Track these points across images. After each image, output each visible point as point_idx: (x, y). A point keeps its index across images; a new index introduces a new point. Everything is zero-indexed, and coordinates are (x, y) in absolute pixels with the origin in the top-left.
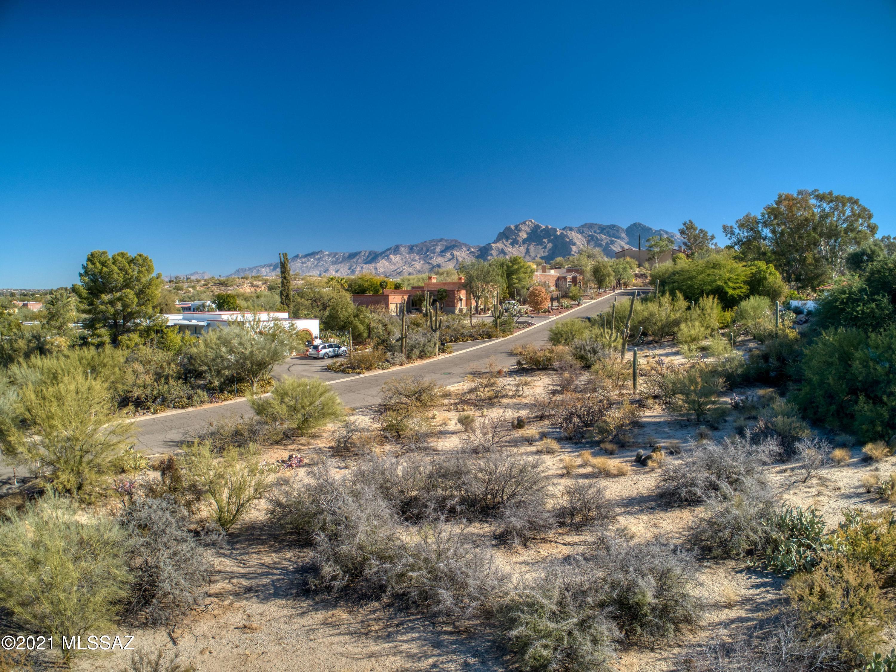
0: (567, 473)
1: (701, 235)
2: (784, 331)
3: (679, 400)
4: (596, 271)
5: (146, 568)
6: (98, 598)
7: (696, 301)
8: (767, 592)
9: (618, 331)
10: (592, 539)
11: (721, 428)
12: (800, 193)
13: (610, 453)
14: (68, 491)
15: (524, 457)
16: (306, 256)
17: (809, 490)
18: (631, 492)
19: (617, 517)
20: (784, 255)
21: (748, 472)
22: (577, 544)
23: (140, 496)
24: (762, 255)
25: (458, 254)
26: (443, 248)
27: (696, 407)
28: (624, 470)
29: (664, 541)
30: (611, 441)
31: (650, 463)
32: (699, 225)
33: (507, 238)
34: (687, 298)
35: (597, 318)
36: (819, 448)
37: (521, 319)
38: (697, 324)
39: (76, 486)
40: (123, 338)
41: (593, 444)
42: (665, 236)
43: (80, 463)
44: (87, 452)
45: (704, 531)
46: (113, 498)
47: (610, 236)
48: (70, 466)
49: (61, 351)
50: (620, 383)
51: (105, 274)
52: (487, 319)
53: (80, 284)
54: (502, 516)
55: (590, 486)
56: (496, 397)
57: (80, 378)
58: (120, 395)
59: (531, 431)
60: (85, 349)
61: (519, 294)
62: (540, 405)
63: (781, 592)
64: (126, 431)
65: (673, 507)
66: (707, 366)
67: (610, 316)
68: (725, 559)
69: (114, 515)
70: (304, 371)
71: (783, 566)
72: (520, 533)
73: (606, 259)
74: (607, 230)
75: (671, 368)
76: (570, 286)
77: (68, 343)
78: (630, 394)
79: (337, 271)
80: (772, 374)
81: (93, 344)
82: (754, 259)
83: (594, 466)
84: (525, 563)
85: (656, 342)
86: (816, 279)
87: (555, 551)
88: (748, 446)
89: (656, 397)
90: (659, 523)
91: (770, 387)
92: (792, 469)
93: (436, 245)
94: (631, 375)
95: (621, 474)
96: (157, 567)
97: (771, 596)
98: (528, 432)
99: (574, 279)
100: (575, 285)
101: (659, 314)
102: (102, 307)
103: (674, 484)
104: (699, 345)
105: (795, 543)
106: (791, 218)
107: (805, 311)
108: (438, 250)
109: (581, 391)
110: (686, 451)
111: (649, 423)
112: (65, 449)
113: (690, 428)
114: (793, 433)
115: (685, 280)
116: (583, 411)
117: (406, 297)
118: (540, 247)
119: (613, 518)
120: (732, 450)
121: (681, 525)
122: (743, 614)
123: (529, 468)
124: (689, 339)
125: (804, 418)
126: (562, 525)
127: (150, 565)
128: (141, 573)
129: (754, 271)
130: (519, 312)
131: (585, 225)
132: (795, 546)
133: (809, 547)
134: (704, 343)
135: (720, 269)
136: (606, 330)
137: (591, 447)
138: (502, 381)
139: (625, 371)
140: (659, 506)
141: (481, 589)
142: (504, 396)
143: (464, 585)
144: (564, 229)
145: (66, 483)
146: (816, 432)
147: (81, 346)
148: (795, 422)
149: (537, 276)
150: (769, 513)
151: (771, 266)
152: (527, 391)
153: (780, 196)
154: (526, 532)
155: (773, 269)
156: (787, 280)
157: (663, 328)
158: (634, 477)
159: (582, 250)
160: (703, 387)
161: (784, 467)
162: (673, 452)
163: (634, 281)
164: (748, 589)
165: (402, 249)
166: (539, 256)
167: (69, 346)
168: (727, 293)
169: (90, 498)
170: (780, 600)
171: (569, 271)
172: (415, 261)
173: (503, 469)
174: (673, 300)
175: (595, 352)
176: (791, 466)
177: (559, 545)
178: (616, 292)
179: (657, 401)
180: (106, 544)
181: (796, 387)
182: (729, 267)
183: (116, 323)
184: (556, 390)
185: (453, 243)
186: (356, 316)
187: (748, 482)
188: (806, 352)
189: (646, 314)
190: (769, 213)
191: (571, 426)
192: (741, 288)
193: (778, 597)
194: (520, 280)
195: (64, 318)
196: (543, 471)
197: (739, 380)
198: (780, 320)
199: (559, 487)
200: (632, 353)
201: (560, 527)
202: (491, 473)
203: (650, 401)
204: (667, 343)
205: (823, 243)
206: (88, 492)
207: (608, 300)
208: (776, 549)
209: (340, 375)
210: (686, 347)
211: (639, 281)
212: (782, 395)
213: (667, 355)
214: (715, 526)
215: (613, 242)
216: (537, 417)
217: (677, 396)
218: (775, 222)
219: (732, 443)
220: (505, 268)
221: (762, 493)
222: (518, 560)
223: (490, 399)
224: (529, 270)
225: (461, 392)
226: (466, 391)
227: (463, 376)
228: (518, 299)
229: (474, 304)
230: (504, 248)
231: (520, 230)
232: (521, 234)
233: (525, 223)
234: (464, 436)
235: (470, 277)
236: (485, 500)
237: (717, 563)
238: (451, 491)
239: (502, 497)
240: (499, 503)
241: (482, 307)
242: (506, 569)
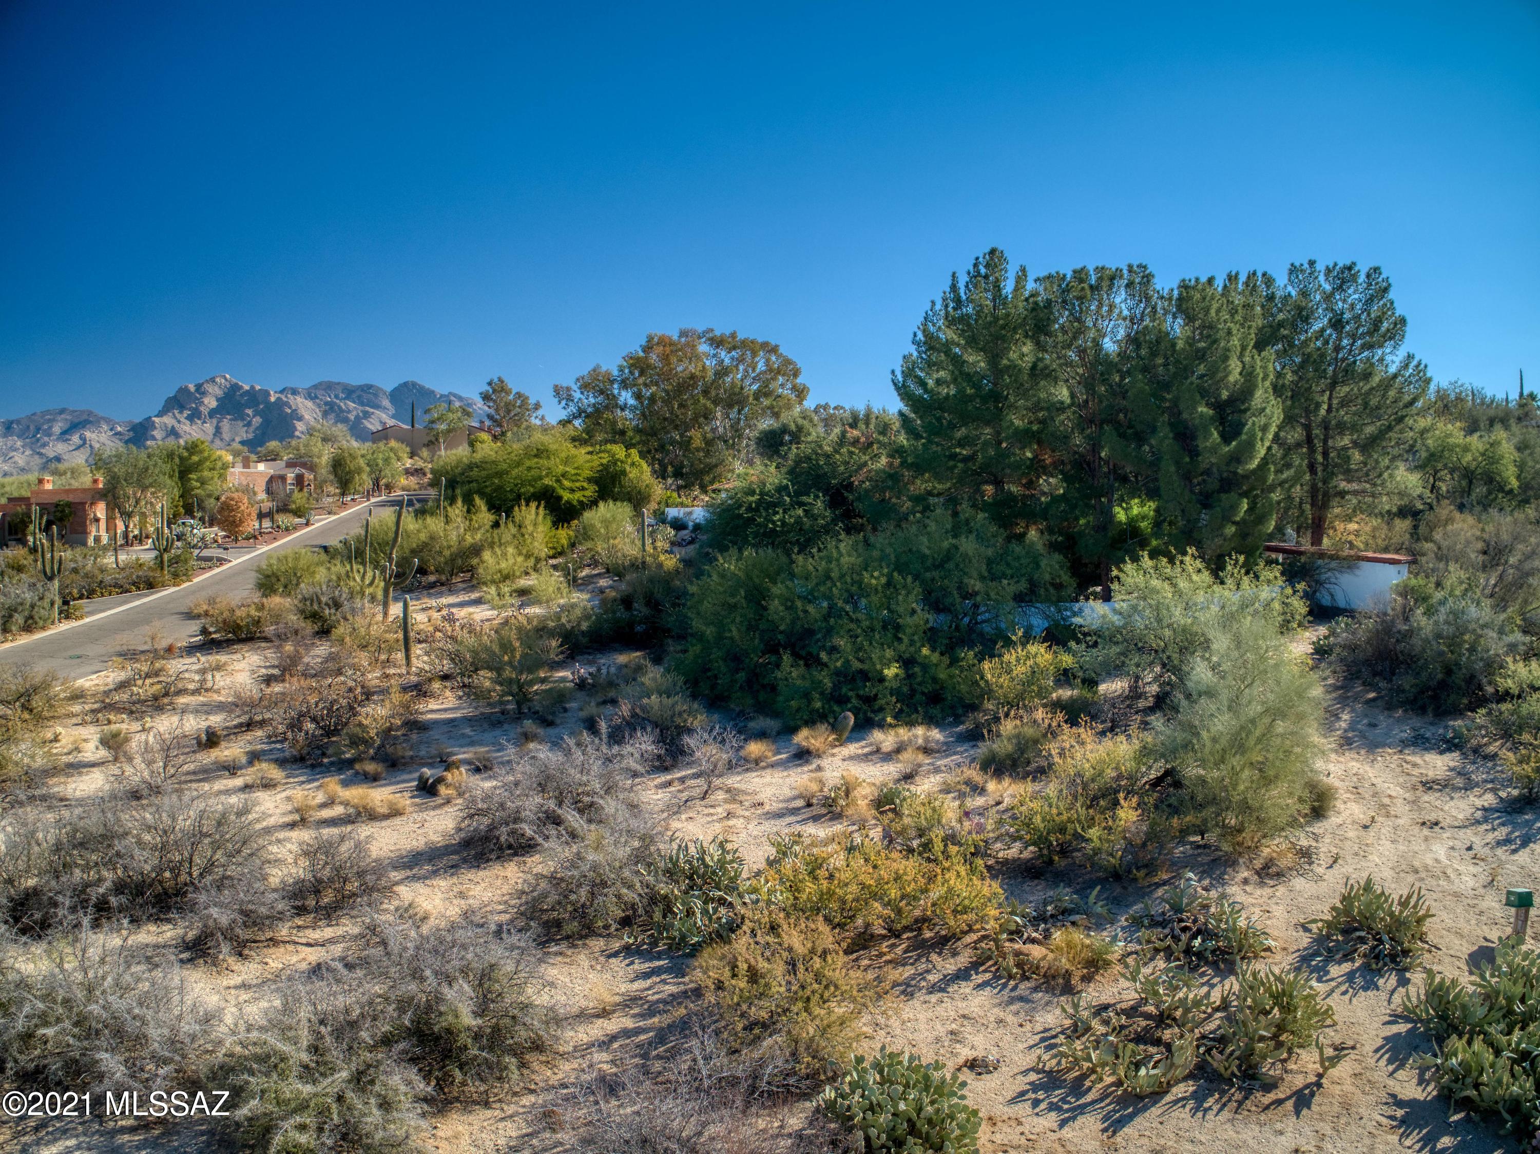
0: (301, 821)
1: (519, 403)
2: (655, 557)
3: (485, 679)
4: (337, 464)
7: (509, 515)
8: (664, 982)
9: (376, 568)
10: (356, 930)
11: (558, 721)
12: (683, 333)
13: (372, 779)
15: (223, 797)
17: (712, 811)
18: (415, 843)
19: (395, 888)
20: (654, 434)
21: (608, 791)
22: (332, 941)
24: (619, 435)
25: (94, 436)
26: (65, 427)
27: (515, 689)
28: (400, 806)
29: (477, 919)
30: (373, 759)
31: (443, 790)
32: (514, 386)
33: (182, 408)
34: (493, 507)
35: (339, 546)
36: (723, 742)
37: (206, 553)
38: (511, 550)
41: (342, 765)
42: (457, 404)
45: (544, 895)
47: (362, 404)
50: (383, 657)
52: (144, 554)
54: (193, 907)
55: (342, 838)
56: (166, 694)
59: (231, 751)
61: (201, 508)
62: (245, 704)
63: (687, 979)
65: (488, 860)
66: (529, 620)
67: (362, 541)
68: (586, 937)
71: (683, 937)
72: (228, 934)
73: (355, 444)
74: (358, 393)
75: (470, 627)
76: (292, 491)
78: (400, 676)
80: (639, 629)
82: (607, 442)
83: (346, 804)
84: (244, 986)
85: (442, 584)
86: (708, 473)
87: (294, 959)
88: (604, 748)
89: (445, 677)
90: (469, 890)
91: (637, 650)
92: (682, 780)
94: (402, 642)
95: (395, 813)
97: (671, 989)
98: (226, 753)
99: (299, 480)
100: (301, 490)
101: (446, 536)
103: (486, 821)
104: (515, 587)
105: (698, 897)
106: (667, 375)
107: (691, 524)
108: (57, 429)
109: (315, 676)
110: (502, 763)
111: (436, 722)
113: (506, 726)
114: (678, 721)
115: (488, 477)
116: (320, 710)
118: (240, 423)
119: (388, 890)
120: (578, 755)
121: (506, 889)
122: (629, 1023)
123: (233, 817)
124: (497, 577)
125: (694, 697)
126: (301, 911)
129: (605, 461)
130: (203, 539)
131: (320, 384)
132: (699, 903)
133: (722, 902)
134: (523, 582)
135: (548, 458)
136: (355, 567)
137: (340, 770)
138: (175, 666)
139: (391, 636)
140: (465, 860)
141: (173, 1043)
142: (180, 692)
144: (281, 392)
146: (716, 717)
148: (680, 703)
149: (233, 474)
150: (651, 854)
151: (634, 452)
152: (220, 680)
153: (650, 339)
154: (238, 931)
155: (637, 458)
156: (661, 474)
157: (453, 559)
158: (418, 817)
159: (313, 429)
160: (524, 656)
161: (669, 777)
162: (480, 768)
163: (403, 481)
164: (632, 981)
166: (238, 439)
168: (560, 498)
170: (685, 992)
171: (290, 465)
173: (184, 823)
174: (469, 511)
175: (337, 605)
176: (679, 775)
177: (300, 948)
178: (373, 500)
179: (448, 684)
181: (679, 648)
182: (563, 455)
184: (273, 675)
185: (85, 417)
187: (610, 806)
188: (693, 589)
189: (423, 537)
190: (631, 366)
191: (301, 736)
192: (583, 489)
193: (682, 987)
194: (203, 483)
196: (258, 820)
197: (584, 640)
198: (648, 541)
199: (289, 846)
200: (400, 605)
201: (298, 915)
202: (165, 832)
203: (436, 685)
204: (461, 585)
205: (719, 414)
207: (358, 514)
208: (668, 910)
210: (493, 590)
211: (412, 481)
212: (657, 661)
213: (462, 605)
214: (563, 885)
215: (367, 415)
216: (241, 725)
217: (481, 673)
218: (641, 381)
219: (579, 744)
220: (177, 460)
221: (634, 823)
222: (232, 983)
223: (156, 698)
224: (219, 464)
225: (102, 688)
226: (111, 687)
227: (105, 660)
228: (199, 515)
229: (120, 527)
230: (177, 425)
231: (204, 394)
232: (206, 401)
233: (213, 380)
234: (114, 769)
235: (113, 478)
236: (160, 882)
237: (574, 946)
238: (99, 872)
239: (190, 874)
240: (186, 884)
241: (136, 532)
242: (213, 1001)
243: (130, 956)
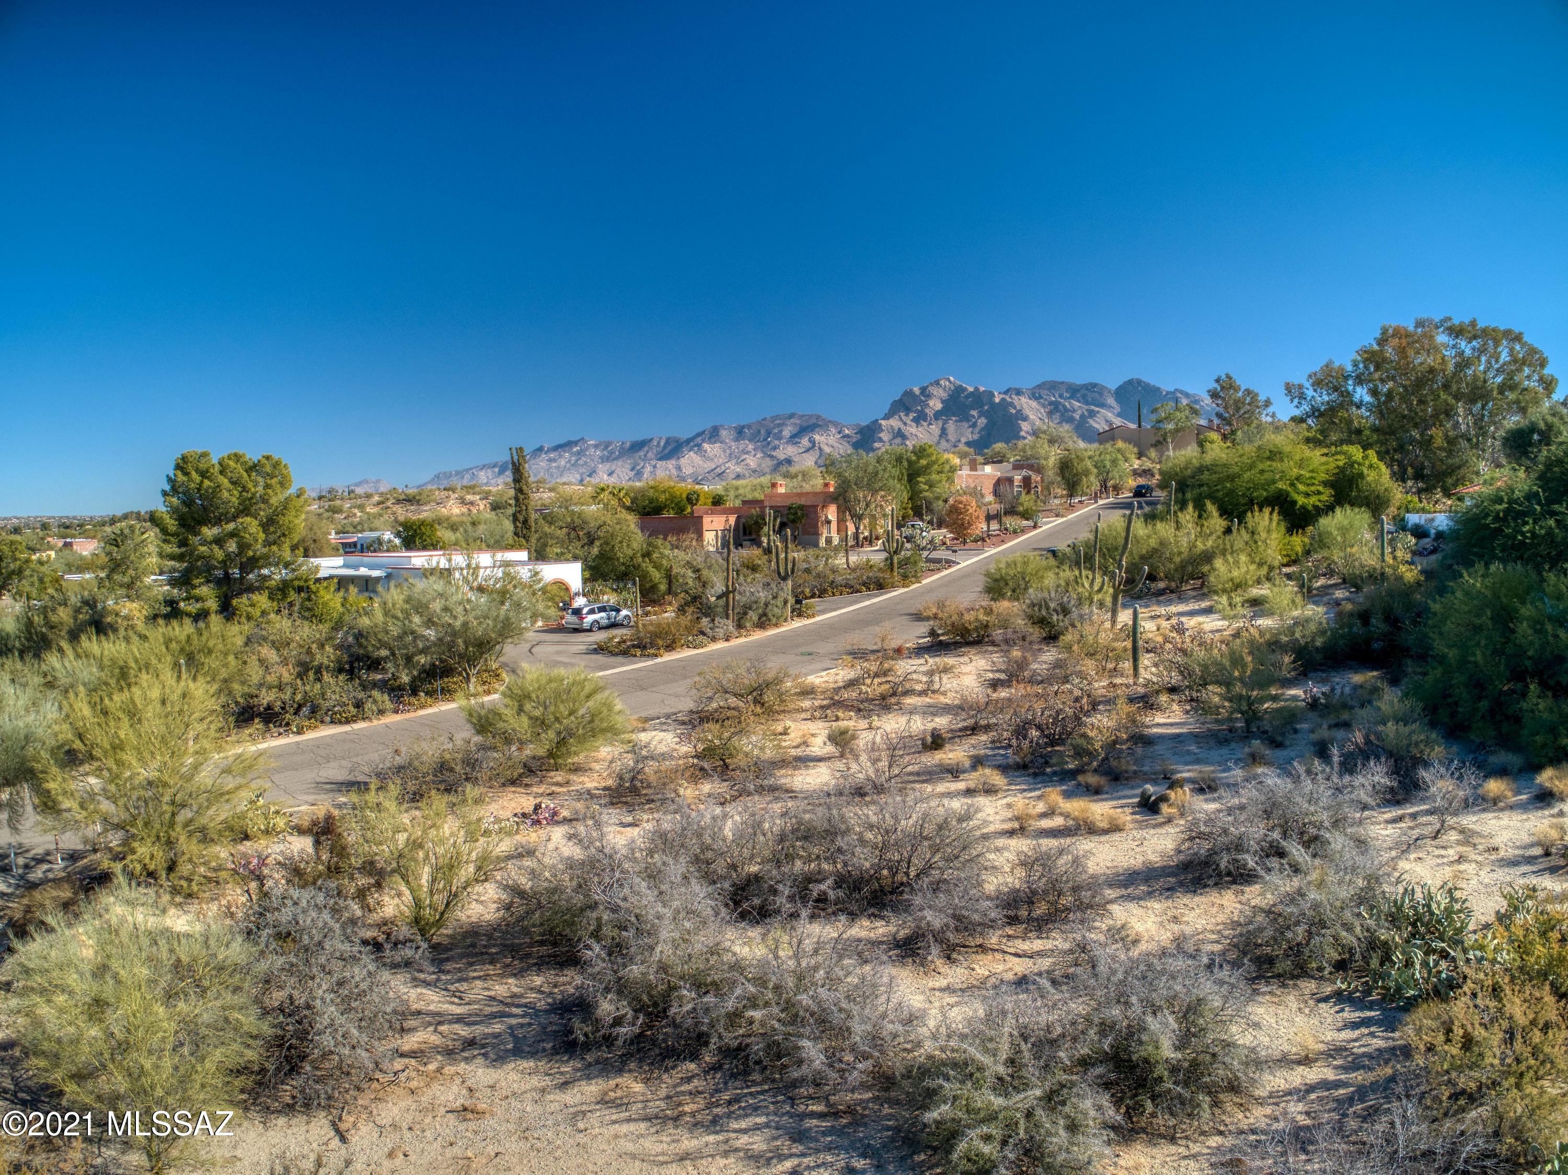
0: (1019, 829)
1: (1248, 400)
2: (1395, 569)
3: (1214, 694)
4: (1065, 467)
5: (288, 1010)
6: (210, 1065)
7: (1241, 518)
8: (1372, 1035)
9: (1105, 574)
10: (1067, 946)
11: (1287, 743)
12: (1420, 324)
13: (1095, 792)
14: (151, 874)
15: (946, 801)
16: (556, 448)
17: (1443, 852)
18: (1132, 861)
19: (1109, 907)
20: (1393, 433)
21: (1336, 824)
22: (1040, 954)
23: (277, 881)
24: (1355, 435)
25: (822, 439)
26: (795, 430)
27: (1245, 707)
28: (1120, 822)
29: (1190, 948)
30: (1095, 771)
31: (1165, 809)
32: (1243, 383)
33: (908, 410)
34: (1225, 512)
35: (1068, 550)
36: (1460, 778)
37: (935, 555)
38: (1243, 558)
39: (165, 865)
40: (241, 602)
41: (1065, 776)
42: (1185, 402)
43: (172, 824)
44: (183, 806)
45: (1260, 929)
46: (230, 886)
47: (1087, 403)
48: (154, 831)
49: (133, 627)
50: (1110, 666)
51: (207, 491)
52: (874, 555)
53: (164, 509)
54: (907, 908)
55: (1061, 852)
56: (894, 694)
57: (168, 676)
58: (237, 703)
59: (955, 754)
60: (175, 623)
61: (930, 510)
62: (971, 708)
63: (1396, 1035)
64: (250, 767)
65: (1205, 886)
66: (1262, 633)
67: (1091, 546)
68: (1298, 977)
69: (232, 915)
70: (558, 653)
71: (1399, 989)
72: (939, 937)
73: (1081, 445)
74: (1083, 391)
75: (1199, 638)
76: (1020, 493)
77: (145, 612)
78: (1127, 686)
79: (610, 474)
80: (1376, 646)
81: (189, 615)
82: (1342, 442)
83: (1067, 816)
84: (948, 989)
85: (1172, 592)
86: (1450, 474)
87: (1000, 968)
88: (1335, 778)
89: (1173, 690)
90: (1183, 915)
91: (1373, 669)
92: (1414, 816)
93: (783, 424)
94: (1130, 653)
95: (1114, 828)
96: (308, 1007)
97: (1378, 1043)
98: (951, 755)
99: (1026, 481)
100: (1028, 492)
101: (1177, 542)
102: (202, 549)
103: (1207, 845)
104: (1247, 596)
105: (1419, 947)
106: (1404, 369)
107: (1433, 531)
108: (787, 433)
109: (1042, 682)
110: (1228, 785)
111: (1162, 737)
112: (145, 801)
113: (1233, 745)
114: (1414, 751)
115: (1220, 481)
116: (1045, 718)
117: (732, 520)
118: (966, 425)
119: (1101, 907)
120: (1307, 783)
121: (1221, 918)
122: (1329, 1075)
123: (954, 822)
124: (1229, 586)
125: (1433, 725)
126: (1013, 920)
127: (297, 1003)
128: (281, 1018)
129: (1341, 464)
130: (931, 542)
131: (1044, 383)
132: (1420, 953)
133: (1444, 954)
134: (1255, 592)
135: (1282, 460)
136: (1084, 573)
137: (1062, 781)
138: (903, 666)
139: (1119, 645)
140: (1181, 884)
141: (875, 1039)
142: (908, 693)
143: (844, 1032)
144: (1006, 393)
145: (147, 861)
146: (1455, 748)
147: (167, 617)
148: (1418, 732)
149: (961, 477)
150: (1375, 896)
151: (1371, 453)
152: (948, 683)
153: (1384, 331)
154: (950, 935)
155: (1375, 460)
156: (1400, 476)
157: (1182, 567)
158: (1138, 834)
159: (1039, 429)
160: (1255, 672)
161: (1400, 812)
162: (1205, 788)
163: (1132, 484)
164: (1339, 1030)
165: (724, 433)
166: (964, 441)
167: (146, 617)
168: (1294, 503)
169: (189, 886)
170: (1393, 1049)
171: (1017, 467)
172: (747, 453)
173: (908, 823)
174: (1200, 517)
175: (1065, 611)
176: (1411, 810)
177: (1008, 957)
178: (1101, 502)
179: (1176, 697)
180: (221, 969)
181: (1418, 670)
182: (1297, 457)
183: (227, 574)
184: (999, 680)
185: (814, 421)
186: (647, 555)
187: (1337, 841)
188: (1435, 607)
189: (1153, 543)
190: (1365, 361)
191: (1025, 744)
192: (1319, 493)
193: (1390, 1043)
194: (931, 485)
195: (136, 569)
196: (979, 827)
197: (1319, 657)
198: (1388, 550)
199: (1006, 854)
200: (1130, 611)
201: (1010, 924)
202: (887, 832)
203: (1163, 698)
204: (1190, 593)
205: (1461, 411)
206: (185, 873)
207: (1086, 517)
208: (1386, 958)
209: (620, 659)
210: (1224, 600)
211: (1141, 483)
212: (1394, 682)
213: (1192, 614)
214: (1280, 920)
215: (1093, 414)
216: (965, 729)
217: (1210, 688)
218: (1377, 376)
219: (1309, 772)
220: (905, 464)
221: (1359, 860)
222: (937, 985)
223: (883, 697)
224: (947, 467)
225: (832, 685)
226: (841, 684)
227: (835, 658)
228: (928, 518)
229: (851, 529)
230: (903, 427)
231: (929, 396)
232: (931, 403)
233: (937, 383)
234: (840, 765)
235: (844, 482)
236: (878, 879)
237: (1284, 986)
238: (819, 864)
239: (907, 874)
240: (902, 884)
241: (866, 534)
242: (916, 1001)
243: (843, 949)
